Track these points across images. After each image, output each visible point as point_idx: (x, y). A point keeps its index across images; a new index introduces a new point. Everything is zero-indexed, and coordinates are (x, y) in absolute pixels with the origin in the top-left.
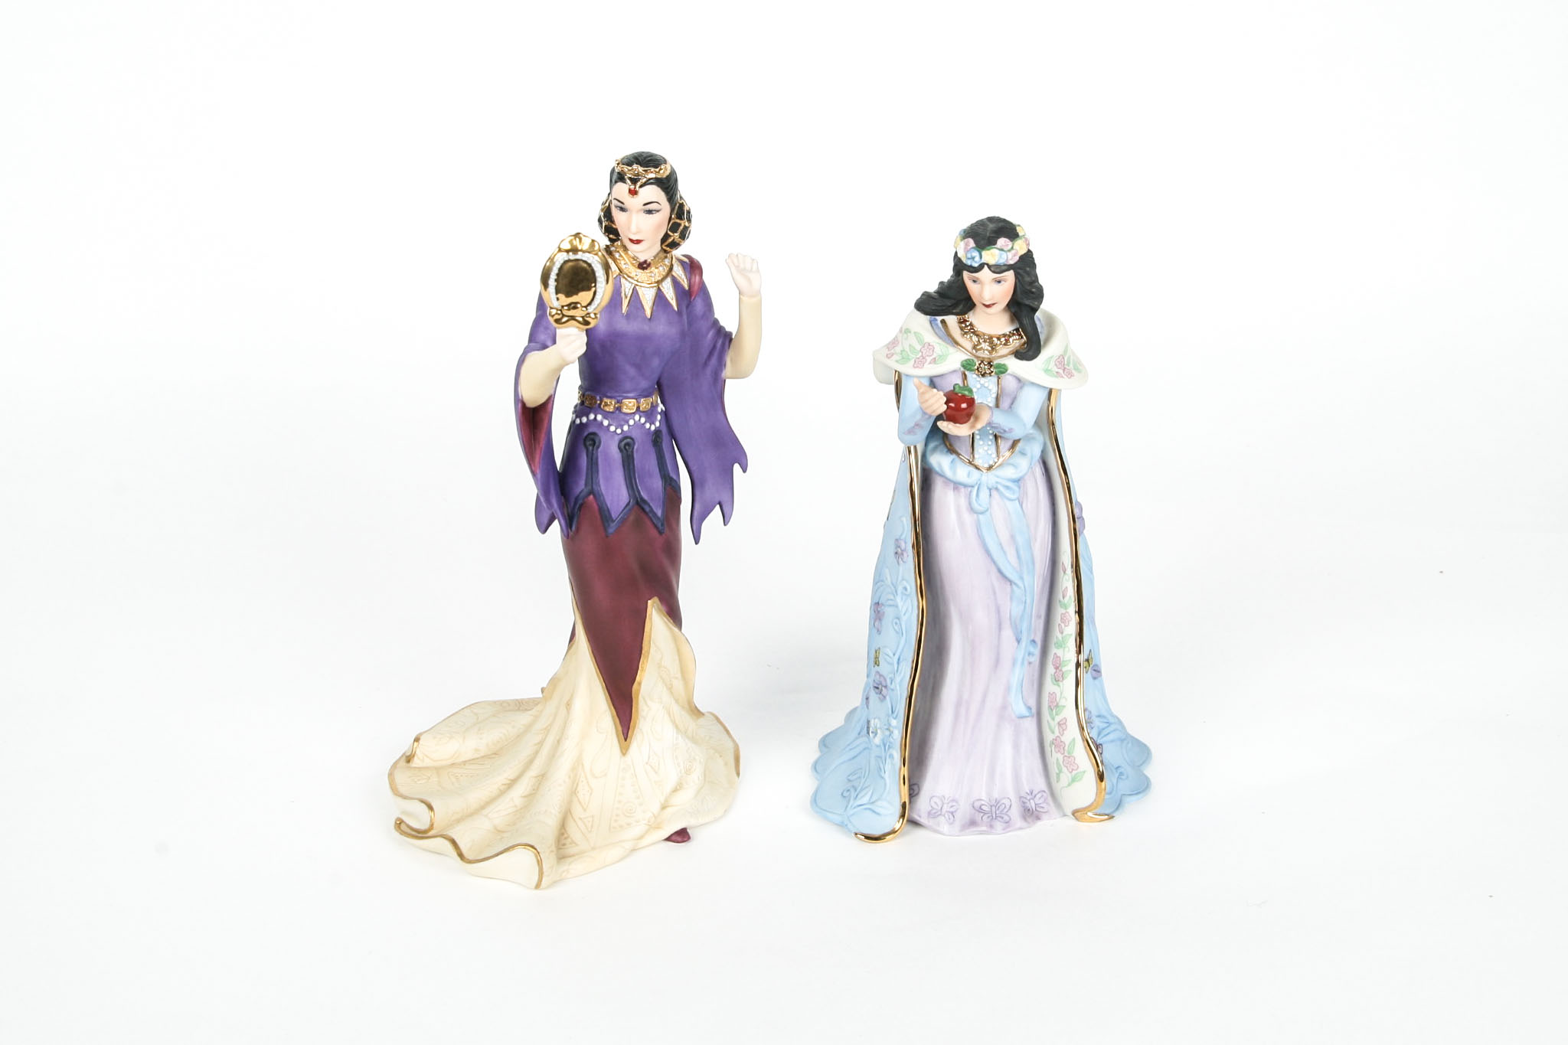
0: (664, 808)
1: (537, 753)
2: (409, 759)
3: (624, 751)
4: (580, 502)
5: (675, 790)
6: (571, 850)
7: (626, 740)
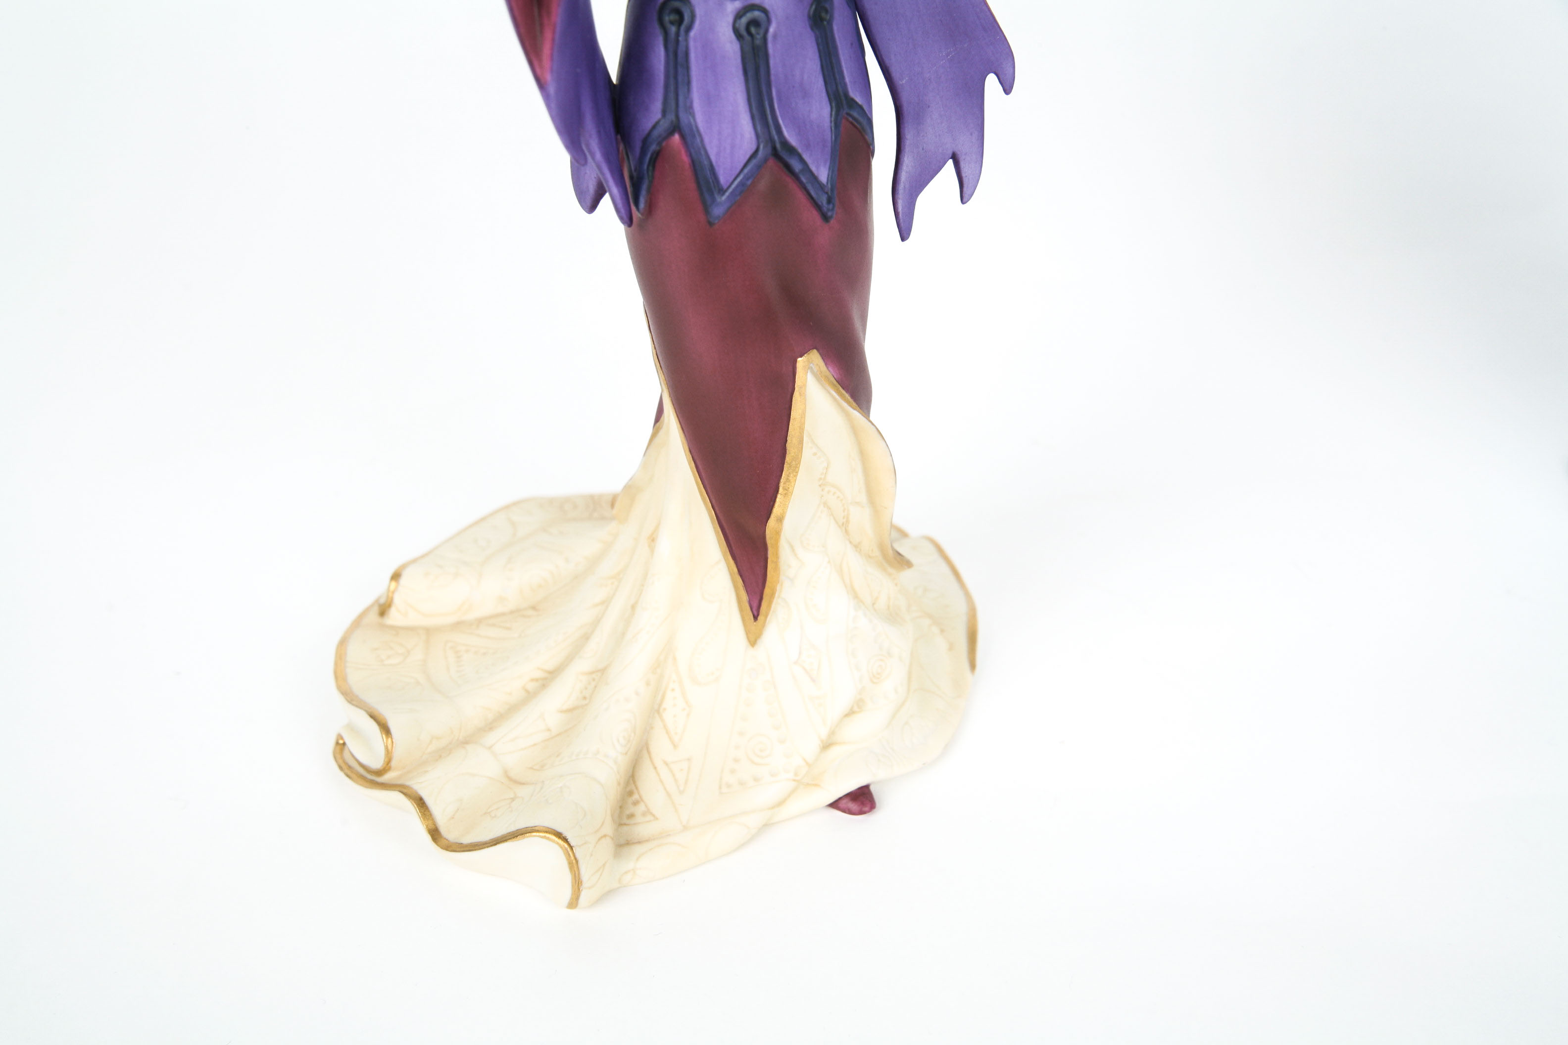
0: (826, 746)
1: (597, 622)
2: (384, 609)
3: (753, 640)
4: (653, 147)
5: (850, 713)
6: (643, 829)
7: (756, 618)
